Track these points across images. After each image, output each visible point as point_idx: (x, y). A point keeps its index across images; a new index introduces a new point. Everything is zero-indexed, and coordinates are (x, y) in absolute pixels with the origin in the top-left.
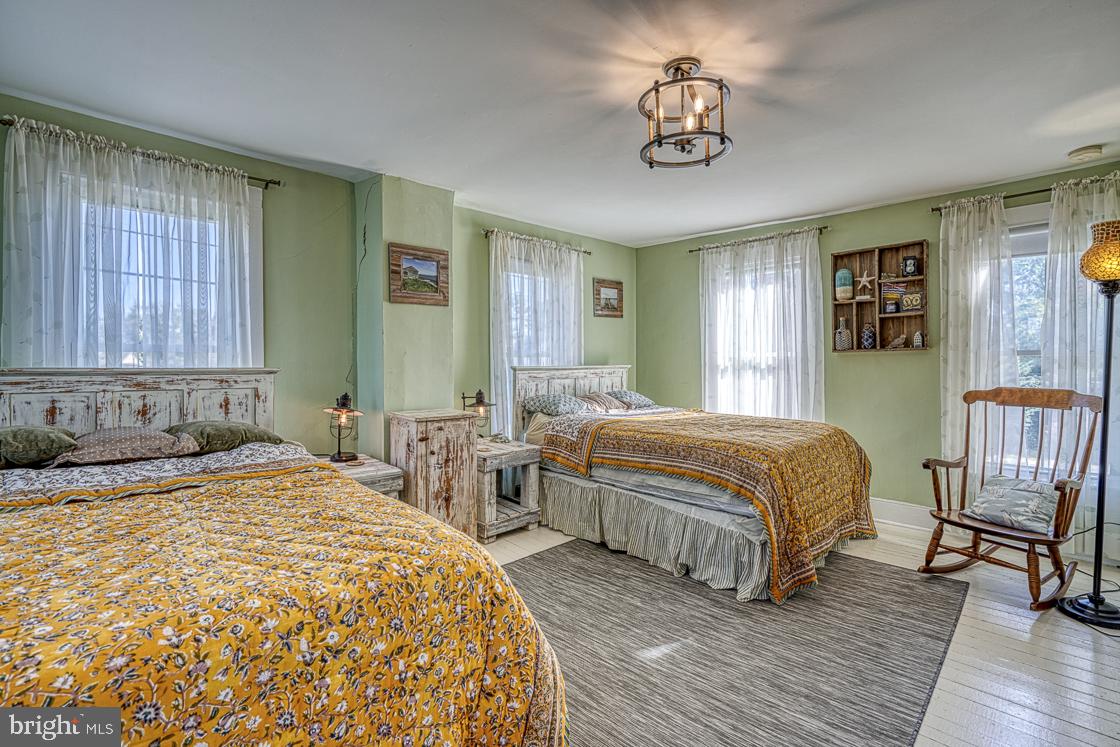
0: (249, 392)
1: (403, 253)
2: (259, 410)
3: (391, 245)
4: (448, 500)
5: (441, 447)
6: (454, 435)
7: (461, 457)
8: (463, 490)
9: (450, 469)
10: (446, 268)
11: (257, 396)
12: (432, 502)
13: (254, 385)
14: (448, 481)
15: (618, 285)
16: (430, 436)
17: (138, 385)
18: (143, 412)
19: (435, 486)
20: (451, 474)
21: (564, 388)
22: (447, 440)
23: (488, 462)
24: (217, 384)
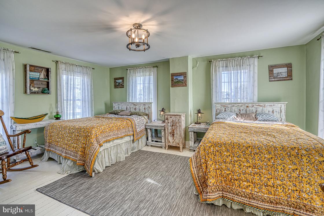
0: (148, 107)
1: (174, 75)
2: (149, 110)
3: (171, 74)
4: (173, 135)
5: (171, 122)
6: (175, 119)
7: (177, 125)
8: (177, 133)
9: (174, 128)
10: (186, 76)
11: (149, 107)
12: (169, 135)
13: (149, 105)
14: (173, 130)
15: (289, 66)
16: (168, 118)
17: (134, 105)
18: (135, 109)
19: (170, 131)
20: (174, 129)
21: (240, 110)
22: (173, 120)
23: (190, 129)
24: (143, 105)
